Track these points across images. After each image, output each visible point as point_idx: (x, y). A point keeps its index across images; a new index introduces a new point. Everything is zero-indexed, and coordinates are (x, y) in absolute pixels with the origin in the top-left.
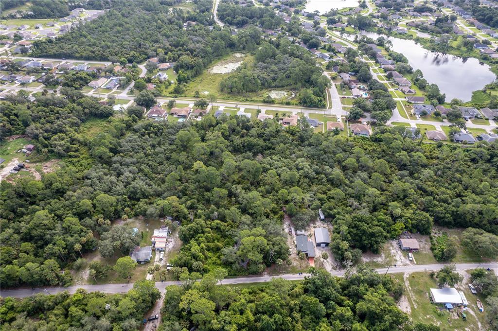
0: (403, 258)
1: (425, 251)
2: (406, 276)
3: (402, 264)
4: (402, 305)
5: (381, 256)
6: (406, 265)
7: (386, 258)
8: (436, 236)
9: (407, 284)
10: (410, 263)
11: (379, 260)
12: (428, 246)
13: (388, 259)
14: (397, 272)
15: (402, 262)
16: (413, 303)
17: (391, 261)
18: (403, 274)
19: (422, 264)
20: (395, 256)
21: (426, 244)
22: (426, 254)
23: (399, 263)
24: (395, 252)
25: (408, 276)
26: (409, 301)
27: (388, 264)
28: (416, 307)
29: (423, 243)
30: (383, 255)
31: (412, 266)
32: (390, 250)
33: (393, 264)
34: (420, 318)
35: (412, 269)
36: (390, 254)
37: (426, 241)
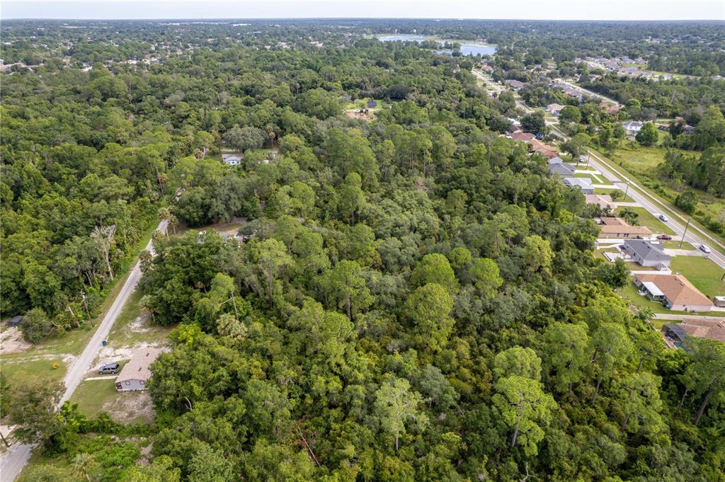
0: (117, 359)
1: (109, 407)
2: (67, 358)
3: (101, 356)
4: (14, 344)
5: (144, 326)
6: (95, 362)
7: (134, 333)
9: (50, 357)
10: (93, 369)
11: (136, 325)
12: (119, 417)
13: (130, 337)
14: (88, 346)
15: (107, 356)
17: (121, 340)
18: (78, 353)
19: (76, 390)
20: (131, 347)
21: (132, 414)
22: (99, 405)
23: (108, 351)
24: (139, 349)
25: (65, 360)
26: (12, 354)
27: (117, 334)
29: (135, 409)
30: (144, 330)
31: (85, 372)
32: (150, 343)
35: (78, 370)
36: (141, 340)
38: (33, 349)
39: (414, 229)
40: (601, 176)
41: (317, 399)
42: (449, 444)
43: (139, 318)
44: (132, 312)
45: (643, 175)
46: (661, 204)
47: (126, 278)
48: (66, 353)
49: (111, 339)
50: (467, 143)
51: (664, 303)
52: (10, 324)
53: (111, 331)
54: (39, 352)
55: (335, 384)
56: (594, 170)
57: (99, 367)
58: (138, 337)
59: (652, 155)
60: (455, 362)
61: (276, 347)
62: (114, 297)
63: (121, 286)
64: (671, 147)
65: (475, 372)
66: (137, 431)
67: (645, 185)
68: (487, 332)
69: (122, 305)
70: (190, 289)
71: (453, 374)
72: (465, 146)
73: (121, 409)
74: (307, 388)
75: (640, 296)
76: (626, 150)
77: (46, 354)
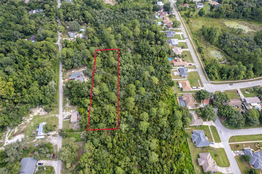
0: (67, 115)
1: (71, 127)
2: (57, 115)
3: (64, 114)
4: (43, 112)
5: (69, 105)
6: (63, 116)
7: (68, 108)
8: (81, 135)
9: (53, 115)
10: (64, 118)
11: (67, 105)
12: (74, 128)
13: (67, 109)
14: (60, 112)
15: (65, 114)
16: (43, 117)
17: (66, 110)
18: (58, 114)
19: (63, 123)
20: (69, 112)
21: (76, 128)
22: (69, 126)
24: (71, 112)
25: (57, 116)
26: (45, 115)
27: (64, 108)
28: (41, 117)
29: (76, 126)
30: (70, 107)
32: (73, 110)
33: (64, 110)
34: (36, 118)
35: (61, 118)
36: (70, 109)
37: (78, 128)
38: (48, 113)
39: (127, 71)
40: (182, 35)
41: (110, 123)
42: (133, 130)
43: (67, 103)
44: (65, 101)
45: (195, 34)
46: (195, 48)
47: (59, 90)
48: (56, 114)
49: (64, 109)
50: (144, 22)
51: (182, 89)
52: (40, 107)
53: (63, 107)
54: (50, 114)
55: (113, 121)
56: (181, 32)
57: (65, 117)
58: (69, 109)
59: (202, 21)
60: (135, 112)
61: (100, 112)
62: (59, 97)
63: (59, 93)
64: (208, 16)
65: (138, 114)
66: (78, 131)
67: (194, 39)
68: (142, 103)
69: (62, 99)
70: (79, 98)
71: (134, 115)
72: (144, 24)
73: (73, 127)
74: (108, 122)
75: (177, 87)
76: (194, 19)
77: (52, 115)
